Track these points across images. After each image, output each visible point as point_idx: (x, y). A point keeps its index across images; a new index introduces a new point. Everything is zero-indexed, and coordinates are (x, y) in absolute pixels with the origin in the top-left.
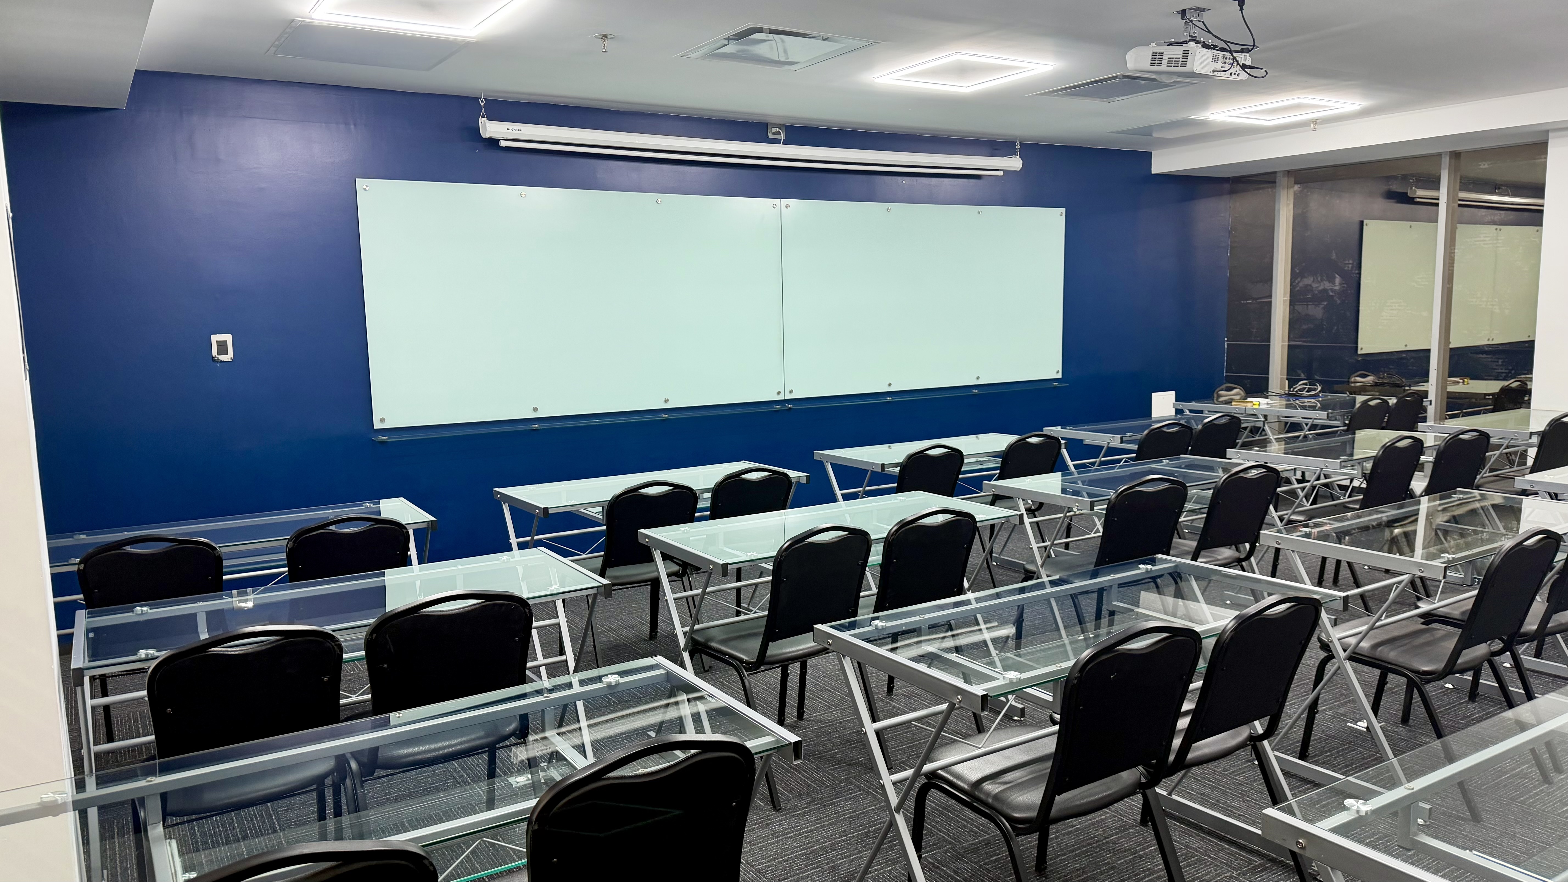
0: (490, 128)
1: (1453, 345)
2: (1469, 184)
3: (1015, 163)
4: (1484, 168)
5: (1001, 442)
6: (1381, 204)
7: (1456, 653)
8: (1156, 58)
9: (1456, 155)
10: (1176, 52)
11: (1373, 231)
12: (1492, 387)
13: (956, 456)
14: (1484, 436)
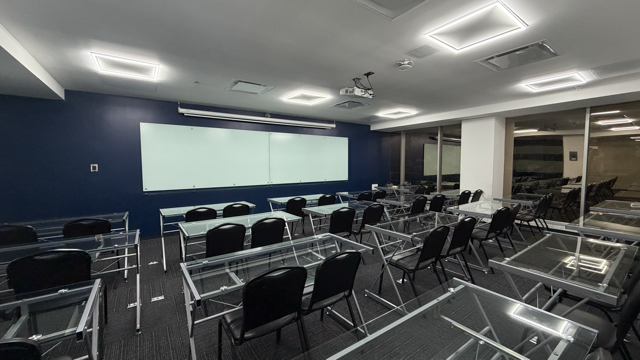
0: (181, 110)
1: (443, 174)
2: (445, 135)
3: (334, 126)
4: (448, 132)
5: (318, 196)
6: (428, 140)
7: (418, 264)
8: (347, 91)
9: (442, 127)
10: (351, 89)
11: (426, 145)
12: (453, 184)
13: (304, 200)
14: (444, 196)
